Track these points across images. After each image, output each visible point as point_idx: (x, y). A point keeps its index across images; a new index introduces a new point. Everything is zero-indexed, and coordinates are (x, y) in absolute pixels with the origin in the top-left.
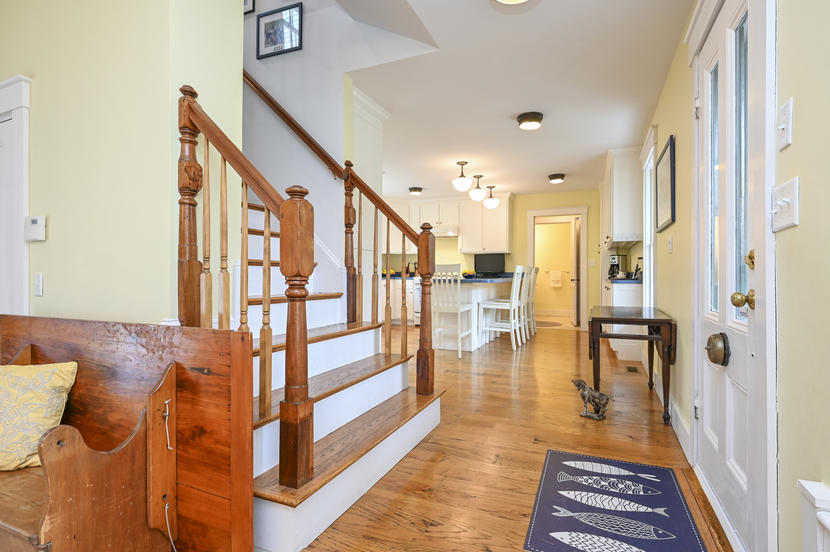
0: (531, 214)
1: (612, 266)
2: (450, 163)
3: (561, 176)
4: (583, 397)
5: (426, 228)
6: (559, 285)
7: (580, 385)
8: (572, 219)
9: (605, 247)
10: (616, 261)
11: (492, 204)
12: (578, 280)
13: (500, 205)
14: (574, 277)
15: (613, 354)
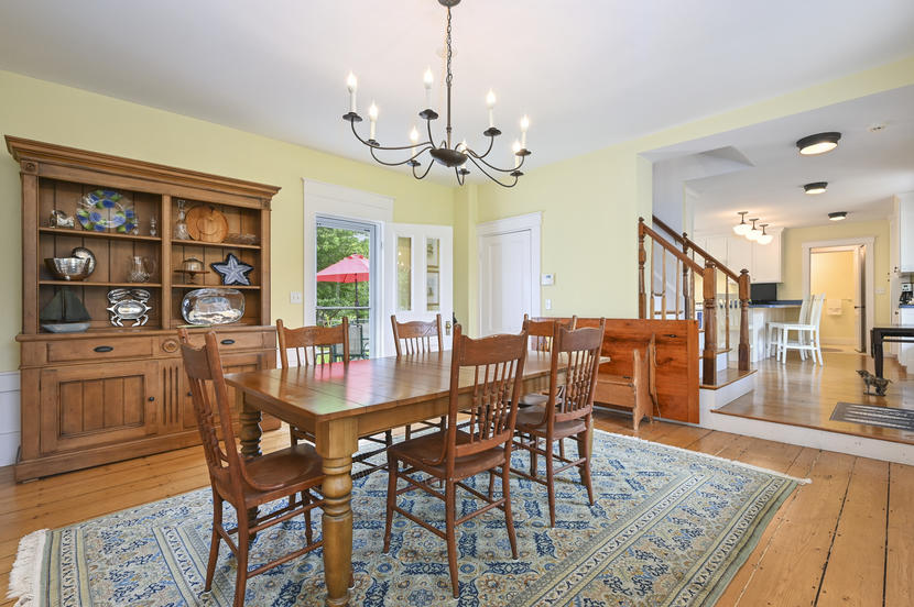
0: (806, 246)
1: (904, 293)
2: (733, 214)
3: (843, 214)
4: (866, 381)
5: (744, 272)
6: (839, 313)
7: (863, 373)
8: (856, 248)
9: (895, 276)
10: (909, 288)
11: (767, 240)
12: (863, 307)
13: (773, 241)
14: (859, 304)
15: (894, 360)
